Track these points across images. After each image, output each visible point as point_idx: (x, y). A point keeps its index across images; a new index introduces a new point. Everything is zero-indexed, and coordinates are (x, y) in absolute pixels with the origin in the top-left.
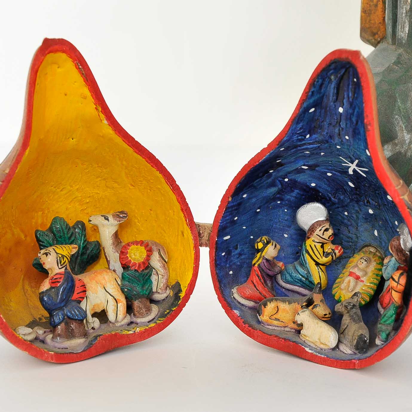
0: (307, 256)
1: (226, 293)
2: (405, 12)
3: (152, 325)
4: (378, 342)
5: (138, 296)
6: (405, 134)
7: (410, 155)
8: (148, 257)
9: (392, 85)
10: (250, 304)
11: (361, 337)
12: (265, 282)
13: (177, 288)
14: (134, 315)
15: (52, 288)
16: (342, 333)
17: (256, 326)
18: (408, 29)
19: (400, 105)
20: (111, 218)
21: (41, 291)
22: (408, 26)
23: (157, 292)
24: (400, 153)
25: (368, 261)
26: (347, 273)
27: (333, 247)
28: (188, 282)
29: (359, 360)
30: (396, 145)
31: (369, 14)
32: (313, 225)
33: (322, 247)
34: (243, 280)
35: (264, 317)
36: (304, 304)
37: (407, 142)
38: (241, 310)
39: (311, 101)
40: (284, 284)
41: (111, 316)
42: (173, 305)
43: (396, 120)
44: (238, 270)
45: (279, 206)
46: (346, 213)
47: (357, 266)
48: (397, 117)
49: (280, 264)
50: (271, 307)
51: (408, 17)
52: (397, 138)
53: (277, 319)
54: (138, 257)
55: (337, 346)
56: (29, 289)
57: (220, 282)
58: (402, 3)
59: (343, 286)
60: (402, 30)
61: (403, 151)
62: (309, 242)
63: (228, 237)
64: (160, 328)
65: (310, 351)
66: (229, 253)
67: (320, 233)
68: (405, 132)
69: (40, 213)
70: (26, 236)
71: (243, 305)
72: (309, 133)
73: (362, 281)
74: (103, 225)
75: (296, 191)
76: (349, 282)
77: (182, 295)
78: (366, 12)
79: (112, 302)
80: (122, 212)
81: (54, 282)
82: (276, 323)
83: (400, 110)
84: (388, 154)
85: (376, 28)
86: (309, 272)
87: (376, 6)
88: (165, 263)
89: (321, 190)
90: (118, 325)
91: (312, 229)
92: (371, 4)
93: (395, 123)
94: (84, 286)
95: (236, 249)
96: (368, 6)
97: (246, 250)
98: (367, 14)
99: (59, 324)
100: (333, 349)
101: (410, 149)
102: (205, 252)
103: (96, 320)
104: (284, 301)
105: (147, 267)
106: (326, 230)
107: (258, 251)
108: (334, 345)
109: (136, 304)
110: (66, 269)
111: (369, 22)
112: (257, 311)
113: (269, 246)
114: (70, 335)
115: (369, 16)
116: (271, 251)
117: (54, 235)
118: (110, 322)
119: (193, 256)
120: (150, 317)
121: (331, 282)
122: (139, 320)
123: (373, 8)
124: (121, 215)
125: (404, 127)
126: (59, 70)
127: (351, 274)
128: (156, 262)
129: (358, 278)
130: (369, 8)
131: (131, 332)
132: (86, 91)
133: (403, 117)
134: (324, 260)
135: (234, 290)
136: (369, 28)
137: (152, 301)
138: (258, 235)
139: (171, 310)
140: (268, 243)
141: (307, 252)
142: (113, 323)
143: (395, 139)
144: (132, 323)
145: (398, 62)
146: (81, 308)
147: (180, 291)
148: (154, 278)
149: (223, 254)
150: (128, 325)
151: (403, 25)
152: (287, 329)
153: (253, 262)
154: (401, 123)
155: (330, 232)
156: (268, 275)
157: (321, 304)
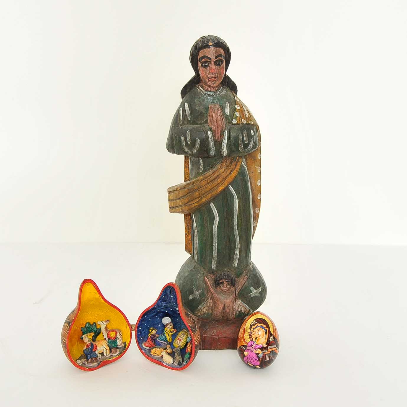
0: (165, 333)
1: (140, 345)
3: (117, 356)
4: (184, 363)
5: (113, 347)
6: (196, 292)
7: (198, 298)
8: (116, 335)
10: (148, 348)
11: (179, 361)
12: (152, 341)
13: (125, 343)
14: (112, 353)
15: (87, 348)
16: (175, 358)
17: (150, 356)
20: (104, 322)
21: (83, 349)
23: (119, 345)
25: (184, 335)
26: (177, 338)
27: (173, 330)
28: (129, 342)
29: (179, 368)
32: (167, 324)
33: (170, 330)
34: (145, 340)
35: (152, 353)
36: (164, 349)
38: (145, 350)
39: (163, 295)
40: (159, 341)
41: (105, 354)
42: (124, 349)
44: (144, 337)
45: (157, 317)
46: (177, 319)
47: (180, 336)
49: (157, 336)
50: (154, 349)
53: (156, 354)
54: (113, 335)
55: (173, 363)
56: (79, 344)
57: (138, 342)
59: (176, 342)
62: (166, 329)
63: (141, 328)
64: (120, 357)
65: (165, 365)
66: (141, 333)
67: (169, 327)
69: (82, 321)
70: (78, 328)
71: (145, 348)
72: (163, 302)
73: (182, 341)
74: (102, 325)
75: (162, 313)
76: (178, 341)
77: (127, 346)
79: (105, 350)
80: (107, 320)
81: (87, 346)
82: (155, 355)
86: (166, 337)
88: (121, 336)
89: (169, 313)
90: (107, 357)
91: (167, 325)
92: (188, 243)
94: (96, 347)
95: (143, 331)
97: (146, 331)
99: (89, 359)
100: (172, 364)
101: (198, 296)
102: (133, 333)
103: (100, 355)
104: (158, 348)
105: (116, 338)
106: (171, 326)
107: (150, 332)
108: (172, 363)
109: (113, 350)
110: (91, 342)
112: (150, 350)
113: (153, 331)
114: (92, 362)
116: (154, 332)
117: (87, 329)
118: (105, 356)
119: (130, 335)
120: (117, 354)
121: (173, 340)
122: (113, 355)
123: (188, 244)
124: (107, 321)
126: (88, 286)
127: (178, 339)
128: (118, 336)
129: (180, 340)
131: (111, 359)
132: (96, 291)
133: (195, 287)
134: (171, 334)
135: (143, 344)
137: (117, 348)
138: (150, 327)
139: (123, 351)
140: (153, 330)
141: (165, 331)
142: (106, 356)
143: (193, 293)
144: (111, 355)
145: (194, 268)
146: (95, 353)
147: (126, 345)
148: (118, 341)
149: (139, 333)
150: (110, 356)
152: (159, 356)
153: (149, 335)
154: (195, 289)
155: (172, 326)
156: (153, 339)
157: (169, 349)
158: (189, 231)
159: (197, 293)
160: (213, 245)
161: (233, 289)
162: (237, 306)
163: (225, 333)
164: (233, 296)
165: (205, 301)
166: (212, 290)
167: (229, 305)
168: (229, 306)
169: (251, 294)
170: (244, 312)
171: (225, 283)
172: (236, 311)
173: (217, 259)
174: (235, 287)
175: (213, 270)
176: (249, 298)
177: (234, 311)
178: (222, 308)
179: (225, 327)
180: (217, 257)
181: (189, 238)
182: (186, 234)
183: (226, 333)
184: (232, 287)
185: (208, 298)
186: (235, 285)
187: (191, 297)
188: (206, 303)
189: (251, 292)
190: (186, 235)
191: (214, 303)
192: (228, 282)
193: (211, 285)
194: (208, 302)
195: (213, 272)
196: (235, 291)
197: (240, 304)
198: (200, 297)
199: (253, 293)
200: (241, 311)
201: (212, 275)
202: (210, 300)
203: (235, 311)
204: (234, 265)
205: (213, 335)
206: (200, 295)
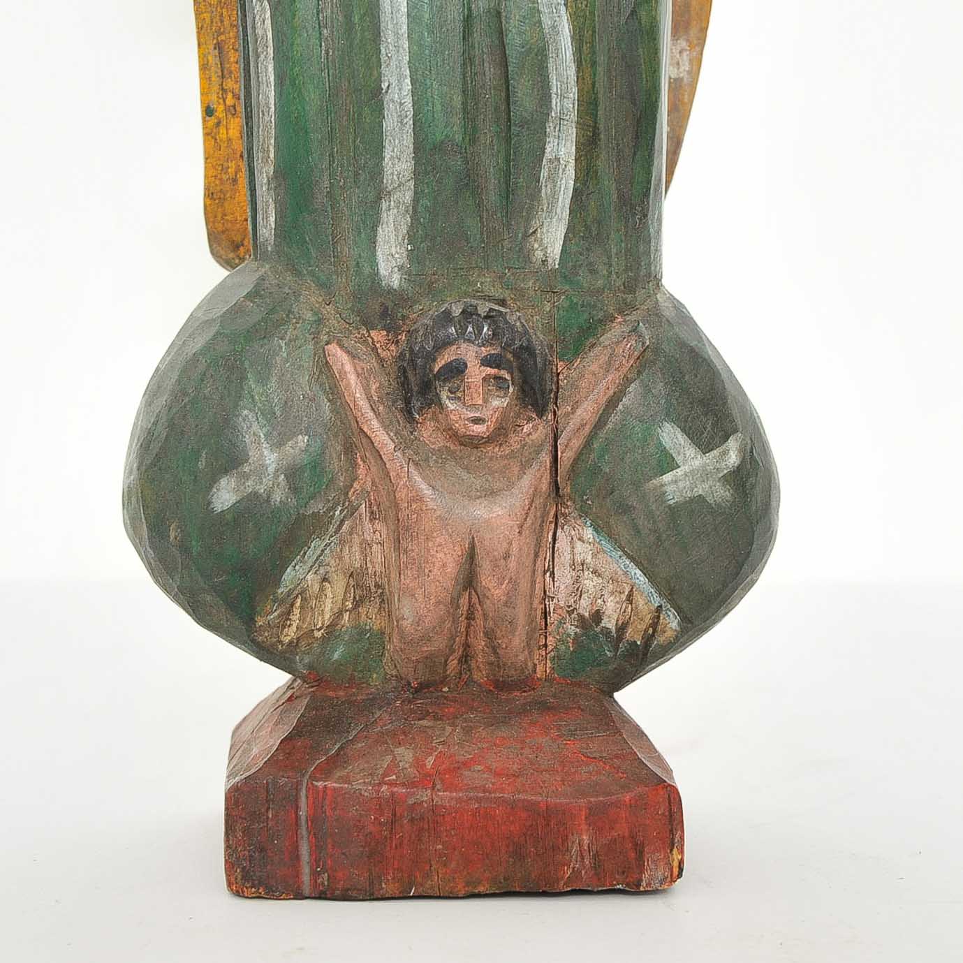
2: (265, 181)
6: (266, 452)
7: (278, 500)
9: (236, 342)
18: (274, 219)
19: (253, 386)
22: (274, 211)
24: (255, 494)
30: (246, 477)
31: (222, 200)
37: (271, 469)
43: (244, 420)
48: (246, 412)
51: (272, 192)
52: (247, 461)
58: (260, 161)
60: (265, 223)
61: (262, 491)
68: (266, 448)
78: (215, 196)
83: (252, 397)
84: (228, 498)
85: (238, 231)
87: (235, 181)
92: (225, 177)
93: (243, 429)
96: (217, 182)
98: (217, 201)
101: (278, 485)
111: (223, 219)
115: (222, 206)
123: (227, 187)
125: (262, 436)
130: (218, 188)
133: (259, 413)
136: (223, 232)
143: (243, 464)
145: (253, 295)
151: (266, 212)
154: (255, 427)
158: (229, 84)
159: (271, 458)
160: (384, 86)
161: (534, 430)
162: (564, 576)
163: (479, 768)
164: (533, 479)
165: (332, 529)
166: (383, 438)
167: (510, 544)
168: (507, 556)
169: (667, 478)
170: (622, 628)
171: (476, 373)
172: (561, 622)
173: (416, 200)
174: (550, 416)
175: (390, 291)
176: (650, 515)
177: (545, 614)
178: (452, 569)
179: (482, 732)
180: (412, 183)
181: (229, 140)
182: (208, 111)
183: (489, 769)
184: (530, 419)
185: (353, 510)
186: (551, 406)
187: (225, 495)
188: (342, 542)
189: (667, 463)
190: (212, 121)
191: (400, 535)
192: (498, 367)
193: (369, 398)
194: (356, 539)
195: (385, 313)
196: (548, 447)
197: (589, 559)
198: (294, 489)
199: (679, 472)
200: (597, 616)
201: (378, 336)
202: (368, 525)
203: (553, 618)
204: (539, 254)
205: (391, 784)
206: (293, 474)
